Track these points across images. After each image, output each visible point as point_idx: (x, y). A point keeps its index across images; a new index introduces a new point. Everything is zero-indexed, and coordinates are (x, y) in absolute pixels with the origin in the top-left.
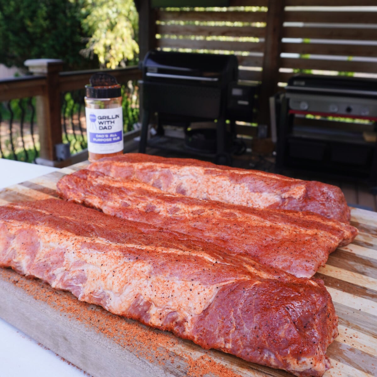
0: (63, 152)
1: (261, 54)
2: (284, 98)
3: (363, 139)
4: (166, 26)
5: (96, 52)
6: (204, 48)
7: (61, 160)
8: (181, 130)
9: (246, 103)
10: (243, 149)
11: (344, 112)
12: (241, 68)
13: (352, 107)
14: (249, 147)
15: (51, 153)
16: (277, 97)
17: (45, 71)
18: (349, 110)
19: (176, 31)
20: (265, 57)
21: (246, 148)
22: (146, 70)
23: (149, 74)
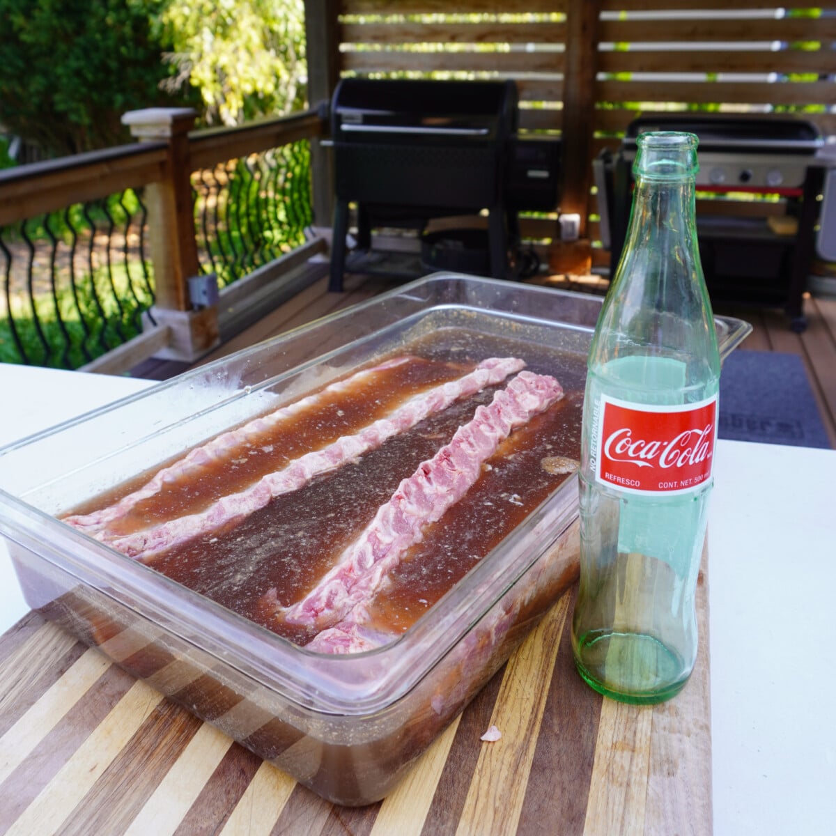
0: (205, 293)
1: (559, 77)
2: (621, 160)
3: (770, 230)
4: (357, 25)
5: (195, 82)
6: (442, 67)
7: (201, 307)
8: (412, 234)
9: (544, 174)
10: (533, 267)
11: (735, 181)
12: (524, 105)
13: (750, 171)
14: (544, 263)
15: (182, 295)
16: (607, 159)
17: (168, 133)
18: (745, 177)
19: (380, 35)
20: (566, 82)
21: (539, 263)
22: (339, 120)
23: (345, 127)
